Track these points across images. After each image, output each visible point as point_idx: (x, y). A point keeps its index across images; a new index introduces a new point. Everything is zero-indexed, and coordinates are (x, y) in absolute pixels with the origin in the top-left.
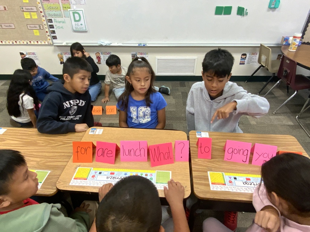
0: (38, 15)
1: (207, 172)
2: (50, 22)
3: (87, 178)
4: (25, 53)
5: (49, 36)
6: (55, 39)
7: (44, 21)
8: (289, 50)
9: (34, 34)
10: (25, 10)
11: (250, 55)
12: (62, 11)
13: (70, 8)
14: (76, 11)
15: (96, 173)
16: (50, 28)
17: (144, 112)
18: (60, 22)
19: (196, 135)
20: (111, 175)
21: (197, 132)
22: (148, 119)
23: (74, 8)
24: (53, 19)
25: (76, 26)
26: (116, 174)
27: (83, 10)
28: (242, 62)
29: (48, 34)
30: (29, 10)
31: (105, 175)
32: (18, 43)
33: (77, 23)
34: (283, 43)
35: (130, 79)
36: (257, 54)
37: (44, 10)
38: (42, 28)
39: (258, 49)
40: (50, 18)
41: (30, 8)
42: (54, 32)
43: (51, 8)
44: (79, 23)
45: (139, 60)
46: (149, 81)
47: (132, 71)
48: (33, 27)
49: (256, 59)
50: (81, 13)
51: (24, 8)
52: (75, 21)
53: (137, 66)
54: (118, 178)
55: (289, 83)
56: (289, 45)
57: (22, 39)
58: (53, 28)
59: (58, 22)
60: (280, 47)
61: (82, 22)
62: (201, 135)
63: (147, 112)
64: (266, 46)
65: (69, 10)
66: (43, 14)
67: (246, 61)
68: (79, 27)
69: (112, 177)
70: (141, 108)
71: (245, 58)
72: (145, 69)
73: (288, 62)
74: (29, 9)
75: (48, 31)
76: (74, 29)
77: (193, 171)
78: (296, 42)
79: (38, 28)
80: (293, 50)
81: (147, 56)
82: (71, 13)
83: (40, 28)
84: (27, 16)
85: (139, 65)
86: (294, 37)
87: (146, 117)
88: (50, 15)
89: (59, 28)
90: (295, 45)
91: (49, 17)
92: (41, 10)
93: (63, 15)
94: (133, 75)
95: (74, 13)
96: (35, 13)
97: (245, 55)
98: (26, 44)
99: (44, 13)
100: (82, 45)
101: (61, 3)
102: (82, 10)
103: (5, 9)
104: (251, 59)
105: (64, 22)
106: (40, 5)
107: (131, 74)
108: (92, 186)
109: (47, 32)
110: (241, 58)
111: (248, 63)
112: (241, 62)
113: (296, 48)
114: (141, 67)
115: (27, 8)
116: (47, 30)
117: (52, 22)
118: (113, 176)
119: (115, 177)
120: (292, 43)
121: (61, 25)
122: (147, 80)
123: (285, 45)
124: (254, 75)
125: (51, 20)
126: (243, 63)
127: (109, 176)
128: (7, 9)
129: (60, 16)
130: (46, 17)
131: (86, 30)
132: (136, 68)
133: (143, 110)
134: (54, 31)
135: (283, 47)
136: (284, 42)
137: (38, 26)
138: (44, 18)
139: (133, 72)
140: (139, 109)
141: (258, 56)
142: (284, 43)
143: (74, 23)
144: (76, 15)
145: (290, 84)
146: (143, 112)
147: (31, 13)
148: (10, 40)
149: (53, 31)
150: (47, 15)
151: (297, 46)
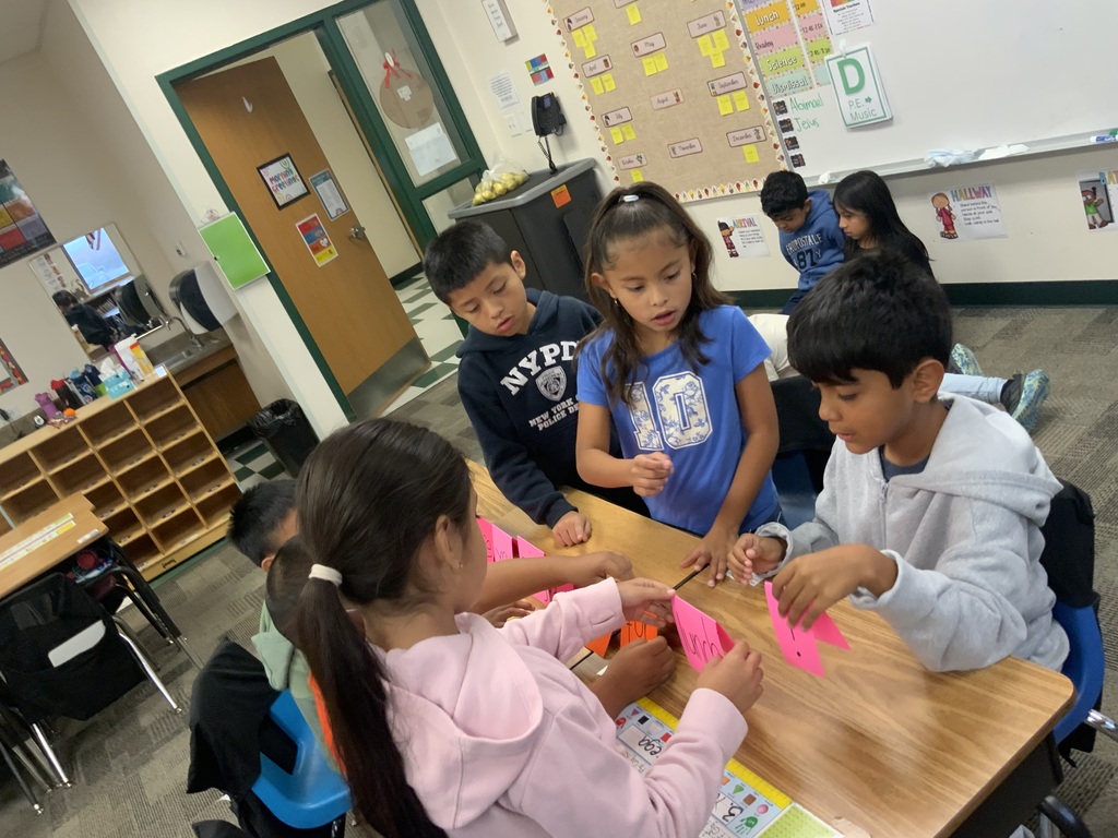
0: (751, 97)
2: (782, 113)
4: (730, 224)
5: (782, 158)
6: (799, 165)
7: (766, 111)
9: (745, 159)
10: (719, 91)
12: (809, 65)
13: (828, 51)
14: (848, 57)
16: (784, 130)
17: (679, 397)
18: (806, 106)
22: (699, 429)
23: (841, 45)
24: (787, 100)
25: (854, 110)
27: (867, 44)
29: (780, 151)
30: (727, 89)
32: (711, 195)
33: (853, 97)
35: (608, 284)
37: (761, 76)
38: (763, 138)
40: (780, 100)
41: (728, 80)
42: (793, 143)
43: (778, 66)
44: (861, 96)
46: (683, 278)
47: (605, 253)
48: (742, 138)
50: (861, 58)
51: (716, 83)
52: (849, 91)
57: (721, 180)
58: (790, 128)
59: (801, 107)
61: (869, 89)
63: (692, 397)
65: (827, 57)
66: (760, 91)
68: (859, 111)
70: (663, 384)
74: (729, 84)
75: (779, 143)
76: (849, 121)
79: (754, 138)
82: (834, 65)
83: (758, 138)
84: (724, 105)
87: (694, 420)
88: (778, 88)
89: (806, 125)
91: (778, 97)
92: (756, 78)
93: (813, 79)
94: (613, 268)
95: (841, 65)
96: (743, 92)
98: (729, 193)
99: (764, 89)
100: (880, 173)
101: (802, 43)
102: (866, 48)
103: (678, 100)
105: (817, 104)
106: (751, 65)
109: (776, 146)
115: (722, 81)
116: (776, 140)
117: (786, 111)
121: (810, 114)
125: (783, 103)
128: (681, 100)
129: (804, 84)
130: (769, 98)
131: (885, 116)
132: (618, 244)
133: (672, 391)
134: (795, 138)
137: (752, 132)
138: (764, 104)
139: (607, 258)
140: (657, 387)
143: (845, 99)
144: (850, 70)
146: (674, 399)
147: (735, 94)
148: (694, 189)
149: (790, 139)
150: (771, 92)
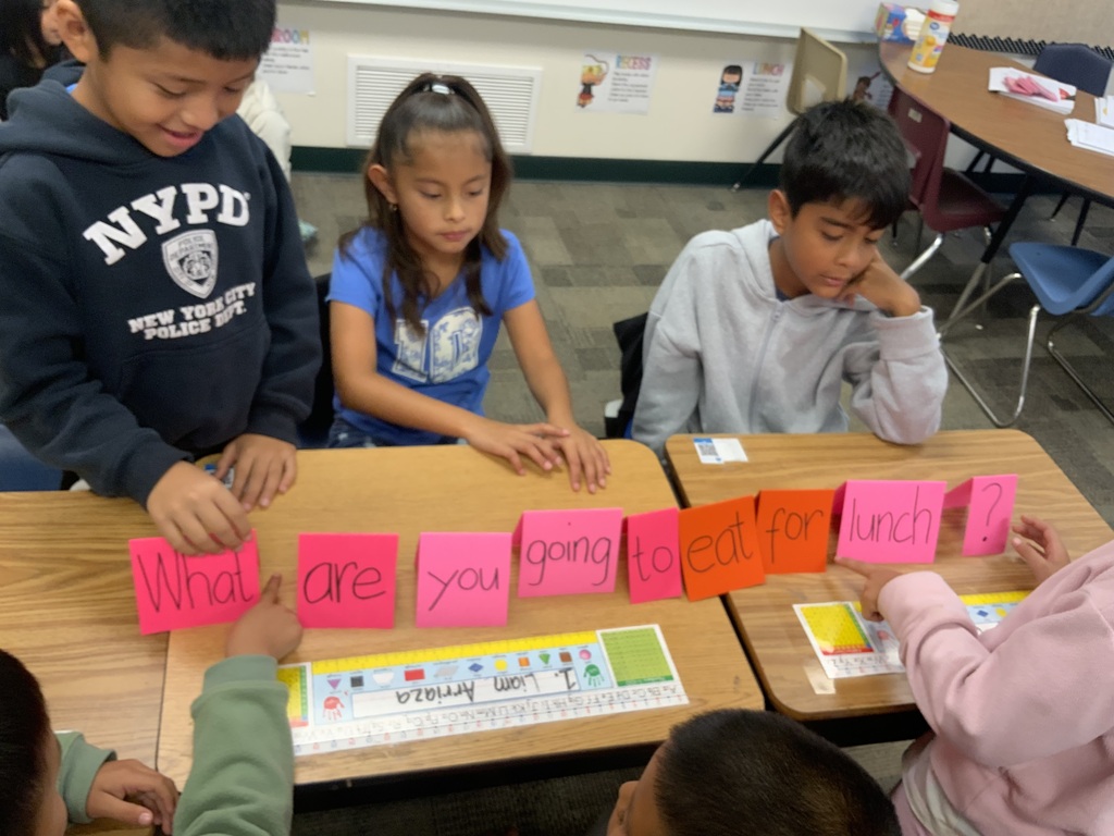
1: (789, 607)
3: (306, 718)
8: (912, 65)
11: (755, 73)
15: (334, 684)
17: (457, 337)
19: (695, 452)
20: (410, 683)
21: (697, 440)
26: (436, 676)
28: (725, 101)
31: (385, 688)
34: (883, 33)
35: (392, 181)
36: (780, 71)
39: (788, 52)
45: (441, 89)
46: (484, 199)
47: (403, 143)
49: (776, 91)
53: (432, 123)
54: (449, 693)
55: (915, 201)
56: (908, 44)
60: (874, 48)
62: (712, 451)
63: (470, 335)
64: (823, 38)
67: (740, 97)
69: (420, 691)
70: (442, 322)
71: (738, 83)
72: (472, 139)
73: (914, 115)
77: (739, 611)
78: (936, 37)
80: (926, 65)
81: (304, 46)
85: (441, 114)
86: (932, 14)
87: (464, 356)
90: (933, 48)
94: (410, 163)
97: (734, 70)
104: (758, 90)
107: (398, 156)
108: (344, 751)
110: (723, 82)
111: (748, 107)
112: (721, 104)
113: (934, 62)
114: (449, 127)
118: (422, 684)
119: (432, 690)
120: (922, 38)
122: (473, 194)
123: (889, 41)
124: (768, 160)
126: (728, 104)
127: (408, 690)
132: (424, 136)
133: (450, 328)
135: (883, 47)
136: (889, 28)
139: (405, 149)
140: (436, 327)
141: (785, 78)
142: (888, 34)
145: (922, 207)
146: (452, 338)
151: (938, 54)
